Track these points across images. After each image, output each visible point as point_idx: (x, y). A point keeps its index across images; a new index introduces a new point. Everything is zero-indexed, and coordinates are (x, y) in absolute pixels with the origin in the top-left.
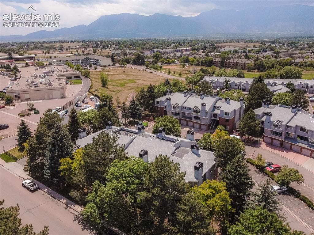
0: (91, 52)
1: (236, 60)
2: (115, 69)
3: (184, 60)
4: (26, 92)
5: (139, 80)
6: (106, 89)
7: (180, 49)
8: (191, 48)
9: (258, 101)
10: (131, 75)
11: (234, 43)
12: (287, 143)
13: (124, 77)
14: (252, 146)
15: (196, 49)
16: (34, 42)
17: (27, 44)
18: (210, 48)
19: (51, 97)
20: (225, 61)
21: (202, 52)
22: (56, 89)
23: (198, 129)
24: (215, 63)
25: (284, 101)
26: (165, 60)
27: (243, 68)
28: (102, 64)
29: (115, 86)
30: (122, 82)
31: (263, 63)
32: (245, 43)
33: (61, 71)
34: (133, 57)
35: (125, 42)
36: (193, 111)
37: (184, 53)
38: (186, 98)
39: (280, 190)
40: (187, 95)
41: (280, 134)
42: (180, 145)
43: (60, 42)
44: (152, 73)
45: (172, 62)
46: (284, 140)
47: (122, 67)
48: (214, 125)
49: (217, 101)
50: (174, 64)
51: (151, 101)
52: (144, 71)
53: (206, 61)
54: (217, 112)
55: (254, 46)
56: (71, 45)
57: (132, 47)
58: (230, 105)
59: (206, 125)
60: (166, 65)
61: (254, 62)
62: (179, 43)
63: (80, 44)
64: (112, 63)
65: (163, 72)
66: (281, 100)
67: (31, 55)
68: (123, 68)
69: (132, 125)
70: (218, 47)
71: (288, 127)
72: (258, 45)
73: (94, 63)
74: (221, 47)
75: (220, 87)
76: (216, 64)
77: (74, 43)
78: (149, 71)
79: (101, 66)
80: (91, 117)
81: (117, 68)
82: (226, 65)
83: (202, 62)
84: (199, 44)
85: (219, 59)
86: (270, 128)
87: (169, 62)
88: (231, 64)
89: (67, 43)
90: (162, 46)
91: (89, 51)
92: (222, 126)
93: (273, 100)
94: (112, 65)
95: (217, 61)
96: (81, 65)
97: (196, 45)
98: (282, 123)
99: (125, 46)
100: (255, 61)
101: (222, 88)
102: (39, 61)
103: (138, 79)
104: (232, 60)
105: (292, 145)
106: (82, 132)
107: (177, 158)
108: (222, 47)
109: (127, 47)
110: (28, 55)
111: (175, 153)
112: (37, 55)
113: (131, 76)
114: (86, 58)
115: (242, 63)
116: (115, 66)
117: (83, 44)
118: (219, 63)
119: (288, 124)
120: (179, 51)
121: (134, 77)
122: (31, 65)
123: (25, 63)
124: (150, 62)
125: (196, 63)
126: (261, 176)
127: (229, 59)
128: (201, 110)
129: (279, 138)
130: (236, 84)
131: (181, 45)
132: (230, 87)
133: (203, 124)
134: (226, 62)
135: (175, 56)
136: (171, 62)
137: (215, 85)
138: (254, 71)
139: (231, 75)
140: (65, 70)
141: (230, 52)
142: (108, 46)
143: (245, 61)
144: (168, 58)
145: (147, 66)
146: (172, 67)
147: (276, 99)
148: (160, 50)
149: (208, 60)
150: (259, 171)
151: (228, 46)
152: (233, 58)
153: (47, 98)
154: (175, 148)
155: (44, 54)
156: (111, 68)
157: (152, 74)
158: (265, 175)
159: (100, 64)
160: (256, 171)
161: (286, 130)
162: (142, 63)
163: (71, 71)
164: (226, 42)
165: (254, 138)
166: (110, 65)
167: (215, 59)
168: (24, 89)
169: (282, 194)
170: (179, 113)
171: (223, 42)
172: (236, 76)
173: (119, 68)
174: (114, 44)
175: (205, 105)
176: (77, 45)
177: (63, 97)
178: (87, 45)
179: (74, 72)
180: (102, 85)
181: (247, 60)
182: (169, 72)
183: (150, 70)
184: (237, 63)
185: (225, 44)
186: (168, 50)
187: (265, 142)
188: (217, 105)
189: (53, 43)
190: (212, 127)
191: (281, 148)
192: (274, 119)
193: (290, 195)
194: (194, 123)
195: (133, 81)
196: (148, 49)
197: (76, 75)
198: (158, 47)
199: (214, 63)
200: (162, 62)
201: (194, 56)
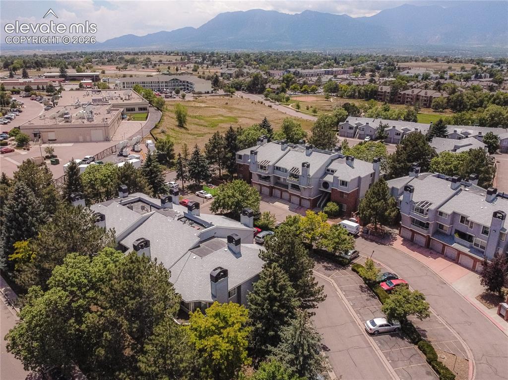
0: (190, 71)
1: (416, 91)
2: (214, 99)
3: (331, 89)
4: (50, 129)
5: (244, 117)
6: (183, 130)
7: (334, 69)
8: (353, 68)
9: (406, 165)
10: (236, 109)
11: (430, 61)
12: (438, 242)
13: (223, 111)
14: (377, 242)
15: (361, 70)
16: (111, 53)
17: (100, 55)
18: (385, 69)
19: (88, 138)
20: (397, 92)
21: (370, 75)
22: (96, 127)
23: (297, 205)
24: (381, 95)
25: (449, 166)
26: (299, 87)
27: (428, 105)
28: (196, 90)
29: (201, 125)
30: (216, 120)
31: (462, 98)
32: (448, 62)
33: (122, 99)
34: (249, 79)
35: (248, 56)
36: (289, 175)
37: (338, 76)
38: (284, 152)
39: (386, 327)
40: (287, 147)
41: (425, 226)
42: (215, 233)
43: (149, 54)
44: (271, 107)
45: (311, 91)
46: (432, 236)
47: (227, 95)
48: (325, 200)
49: (332, 161)
50: (315, 93)
51: (229, 155)
52: (260, 104)
53: (366, 91)
54: (329, 178)
55: (463, 68)
56: (165, 58)
57: (256, 65)
58: (353, 168)
59: (309, 200)
60: (300, 94)
61: (447, 96)
62: (335, 60)
63: (179, 58)
64: (213, 89)
65: (290, 106)
66: (446, 164)
67: (95, 72)
68: (228, 98)
69: (192, 193)
70: (399, 68)
71: (441, 213)
72: (469, 66)
73: (184, 88)
74: (404, 69)
75: (371, 136)
76: (383, 97)
77: (170, 55)
78: (267, 103)
79: (194, 94)
80: (105, 176)
81: (218, 97)
82: (399, 99)
83: (359, 92)
84: (369, 62)
85: (387, 89)
86: (409, 214)
87: (305, 90)
88: (407, 98)
89: (160, 56)
90: (306, 64)
91: (188, 68)
92: (334, 203)
93: (433, 165)
94: (212, 93)
95: (385, 92)
96: (165, 90)
97: (363, 63)
98: (430, 207)
99: (247, 63)
100: (450, 94)
101: (373, 137)
102: (105, 81)
103: (243, 115)
104: (409, 92)
105: (444, 246)
106: (78, 199)
107: (194, 257)
108: (406, 68)
109: (248, 64)
110: (91, 72)
111: (199, 246)
112: (106, 72)
113: (236, 111)
114: (173, 79)
115: (426, 97)
116: (216, 93)
117: (183, 57)
118: (387, 94)
119: (440, 210)
120: (332, 73)
121: (240, 112)
122: (88, 88)
123: (79, 83)
124: (274, 89)
125: (350, 93)
126: (366, 298)
127: (405, 88)
128: (300, 174)
129: (424, 232)
130: (397, 132)
131: (338, 63)
132: (386, 137)
133: (305, 199)
134: (400, 94)
135: (319, 80)
136: (309, 90)
137: (363, 132)
138: (446, 110)
139: (394, 116)
140: (127, 98)
141: (417, 77)
142: (219, 62)
143: (431, 93)
144: (305, 83)
145: (266, 96)
146: (309, 99)
147: (437, 163)
148: (299, 70)
149: (370, 89)
150: (366, 288)
151: (416, 67)
152: (412, 88)
153: (82, 141)
154: (198, 239)
155: (118, 72)
156: (209, 97)
157: (270, 109)
158: (373, 297)
159: (193, 90)
160: (361, 287)
161: (436, 218)
162: (261, 91)
163: (137, 99)
164: (416, 61)
165: (387, 228)
166: (208, 93)
167: (381, 89)
168: (48, 124)
169: (390, 335)
170: (269, 177)
171: (411, 60)
172: (403, 118)
173: (222, 97)
174: (230, 59)
175: (308, 166)
176: (173, 58)
177: (107, 140)
178: (189, 59)
179: (141, 101)
180: (177, 123)
181: (435, 91)
182: (298, 107)
183: (271, 102)
184: (418, 95)
185: (413, 63)
186: (312, 71)
187: (402, 237)
188: (331, 167)
189: (140, 54)
190: (320, 204)
191: (427, 250)
192: (417, 198)
193: (402, 339)
194: (291, 195)
195: (233, 120)
196: (282, 68)
197: (141, 106)
198: (298, 66)
199: (379, 95)
200: (294, 89)
201: (348, 82)
